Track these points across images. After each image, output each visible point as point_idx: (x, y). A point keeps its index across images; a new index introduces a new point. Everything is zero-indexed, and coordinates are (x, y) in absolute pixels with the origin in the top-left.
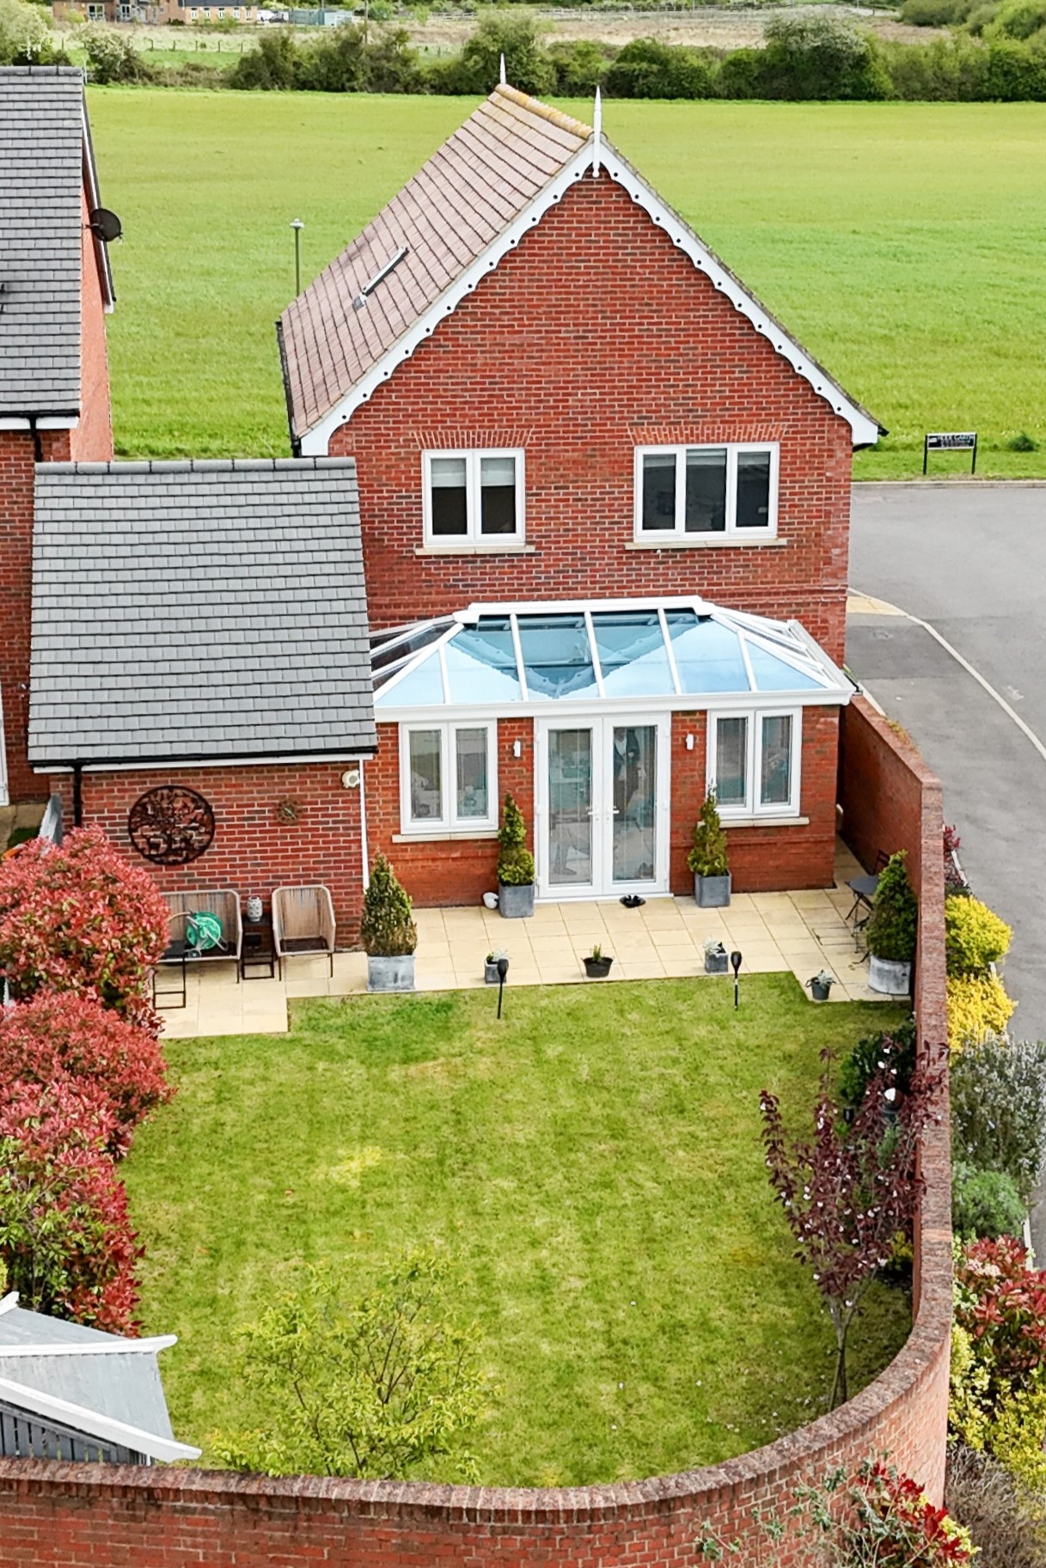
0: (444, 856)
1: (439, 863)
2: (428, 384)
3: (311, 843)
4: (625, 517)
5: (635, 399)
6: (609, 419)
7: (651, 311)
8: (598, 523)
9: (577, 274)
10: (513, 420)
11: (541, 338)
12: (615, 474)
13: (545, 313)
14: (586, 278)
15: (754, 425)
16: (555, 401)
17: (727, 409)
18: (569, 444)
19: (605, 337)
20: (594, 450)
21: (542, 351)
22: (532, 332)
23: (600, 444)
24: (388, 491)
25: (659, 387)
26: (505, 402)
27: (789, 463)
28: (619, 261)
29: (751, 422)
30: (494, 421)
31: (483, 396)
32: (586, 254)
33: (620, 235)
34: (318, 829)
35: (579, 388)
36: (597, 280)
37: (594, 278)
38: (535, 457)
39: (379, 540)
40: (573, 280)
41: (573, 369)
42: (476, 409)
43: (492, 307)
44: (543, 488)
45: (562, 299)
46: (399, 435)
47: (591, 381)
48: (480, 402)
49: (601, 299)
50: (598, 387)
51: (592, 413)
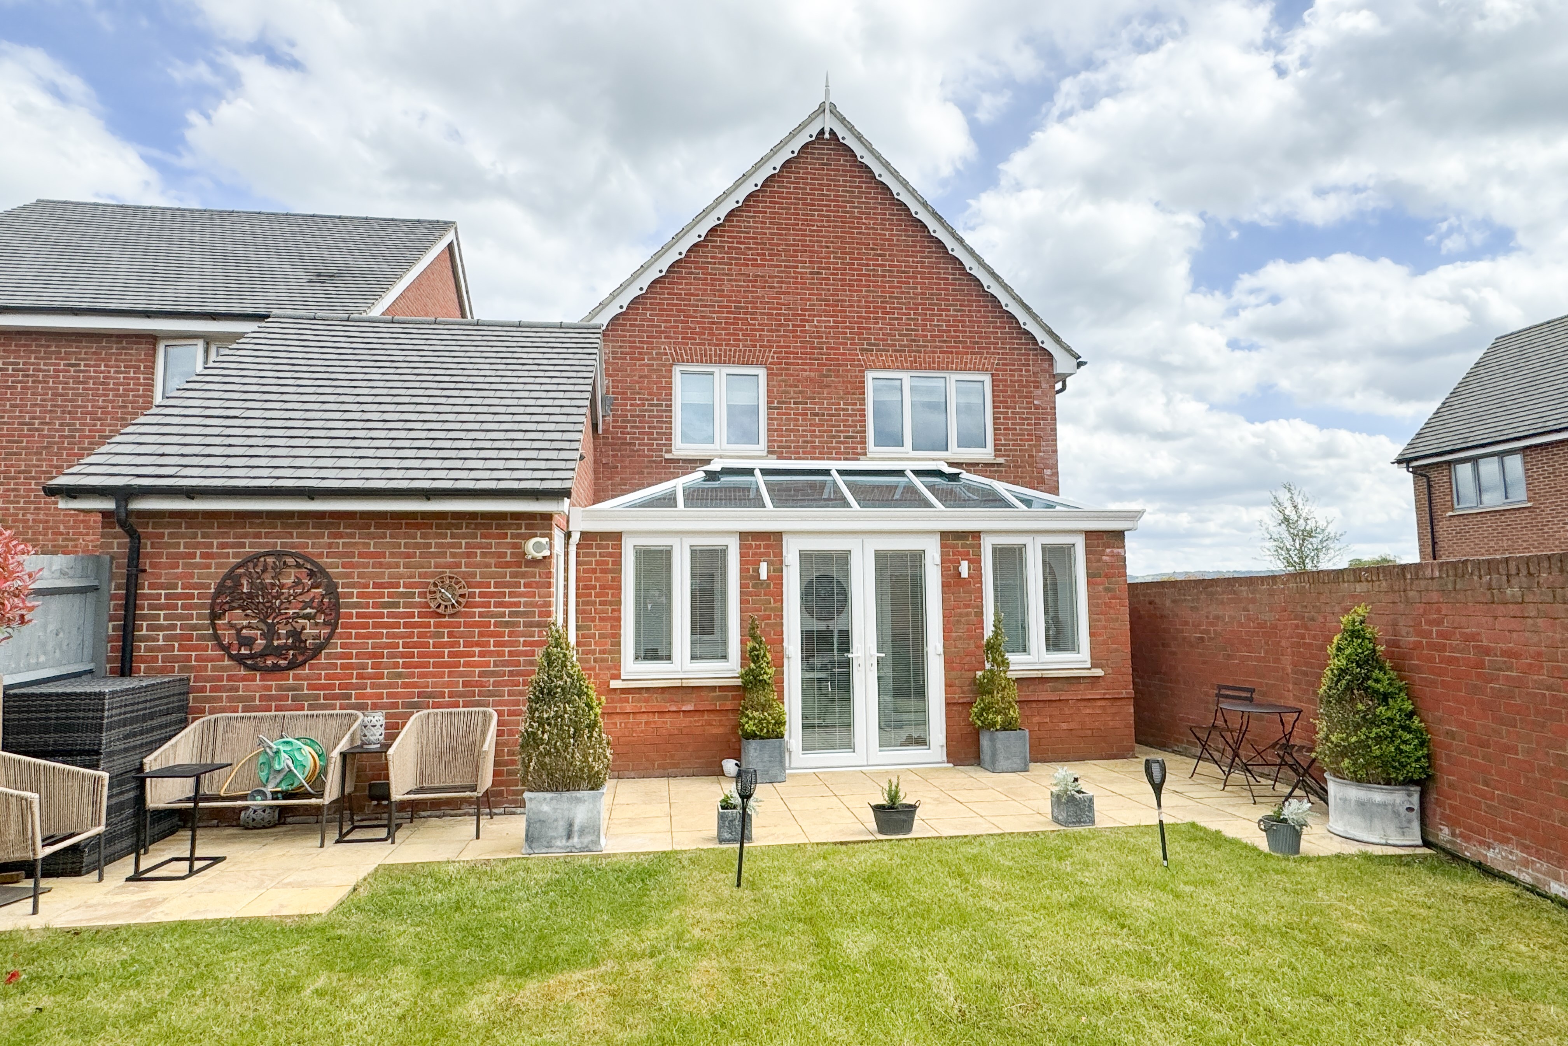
0: (674, 709)
1: (668, 719)
2: (680, 305)
3: (478, 644)
4: (858, 432)
5: (864, 328)
6: (841, 344)
7: (875, 255)
8: (834, 437)
9: (811, 220)
10: (756, 341)
11: (781, 272)
12: (848, 393)
13: (784, 250)
14: (819, 224)
15: (969, 356)
16: (794, 326)
17: (945, 342)
18: (806, 364)
19: (837, 274)
20: (829, 370)
21: (782, 282)
22: (772, 266)
23: (835, 365)
24: (640, 399)
25: (885, 319)
26: (750, 325)
27: (1002, 391)
28: (847, 212)
29: (967, 353)
30: (739, 340)
31: (729, 318)
32: (819, 205)
33: (848, 192)
34: (488, 624)
35: (815, 316)
36: (829, 227)
37: (826, 224)
38: (776, 375)
39: (630, 444)
40: (808, 225)
41: (809, 300)
42: (723, 329)
43: (738, 243)
44: (784, 403)
45: (799, 240)
46: (652, 349)
47: (825, 311)
48: (726, 323)
49: (832, 242)
50: (832, 316)
51: (827, 338)
